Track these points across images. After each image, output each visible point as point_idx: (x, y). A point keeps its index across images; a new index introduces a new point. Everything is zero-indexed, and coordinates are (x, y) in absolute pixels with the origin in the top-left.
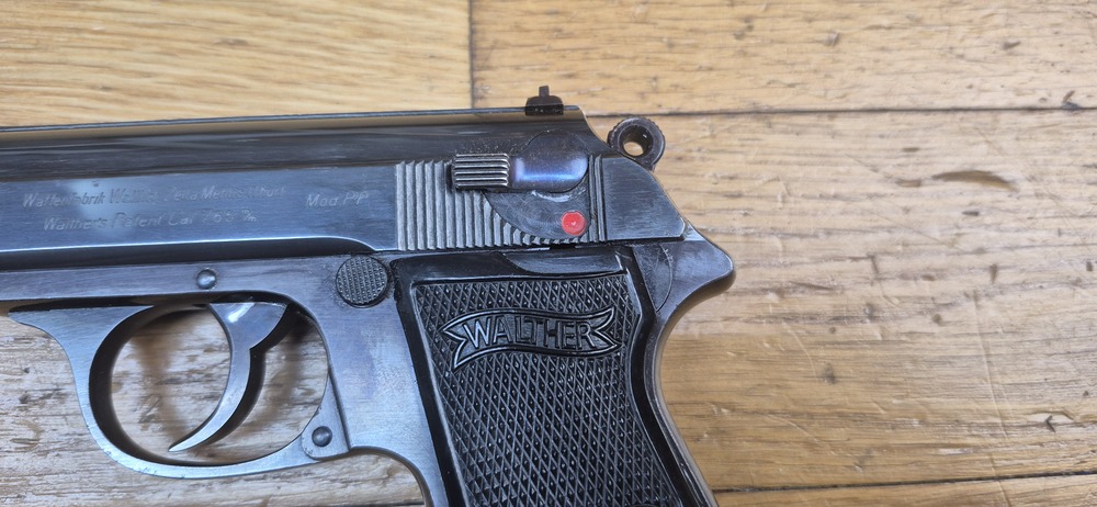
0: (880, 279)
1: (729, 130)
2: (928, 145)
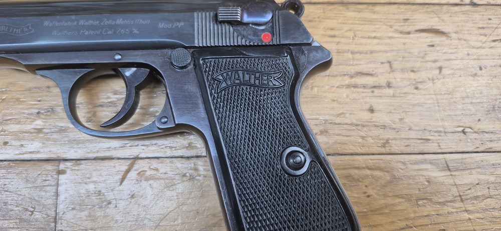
0: (392, 71)
1: (331, 10)
2: (413, 18)
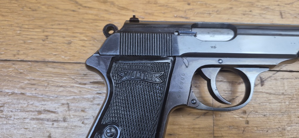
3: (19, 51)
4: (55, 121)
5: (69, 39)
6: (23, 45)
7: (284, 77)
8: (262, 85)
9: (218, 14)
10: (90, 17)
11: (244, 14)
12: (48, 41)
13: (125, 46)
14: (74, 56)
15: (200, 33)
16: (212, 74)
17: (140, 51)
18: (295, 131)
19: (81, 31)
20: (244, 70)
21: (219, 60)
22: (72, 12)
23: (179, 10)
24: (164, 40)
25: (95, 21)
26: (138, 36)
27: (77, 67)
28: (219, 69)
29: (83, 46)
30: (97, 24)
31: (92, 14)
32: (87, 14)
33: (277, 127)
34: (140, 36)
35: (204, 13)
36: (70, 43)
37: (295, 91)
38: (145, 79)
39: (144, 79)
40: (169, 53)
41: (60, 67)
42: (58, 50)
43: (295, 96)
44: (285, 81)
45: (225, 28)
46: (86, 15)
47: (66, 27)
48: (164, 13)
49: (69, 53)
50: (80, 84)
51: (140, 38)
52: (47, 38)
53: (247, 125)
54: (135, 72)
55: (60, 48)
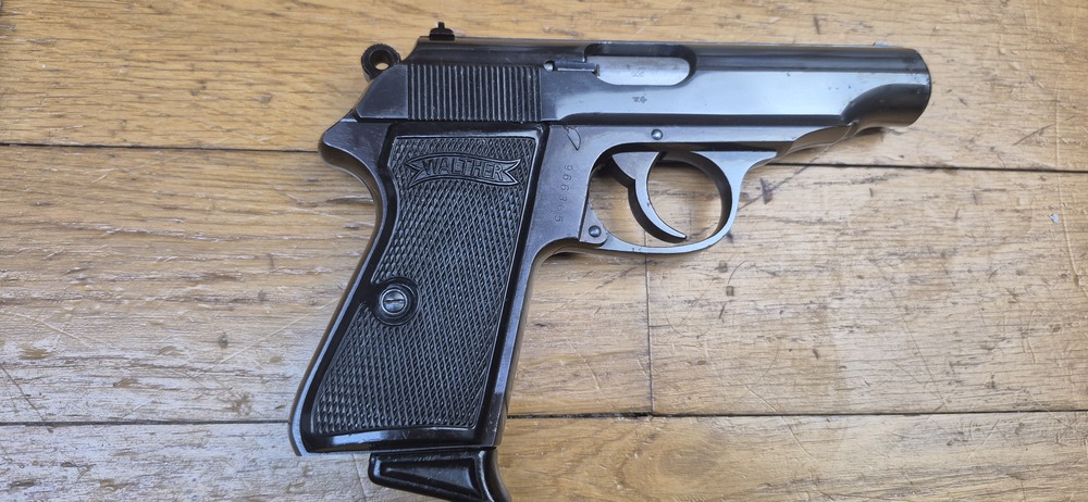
3: (125, 121)
4: (236, 301)
5: (264, 88)
6: (137, 105)
7: (822, 180)
8: (767, 201)
9: (656, 24)
10: (320, 30)
11: (721, 25)
12: (205, 94)
13: (422, 97)
14: (281, 133)
15: (607, 67)
16: (638, 167)
17: (460, 110)
18: (851, 311)
19: (296, 67)
20: (715, 157)
21: (653, 132)
22: (270, 19)
23: (555, 15)
24: (520, 83)
25: (333, 42)
26: (453, 71)
27: (290, 161)
28: (654, 155)
29: (304, 108)
30: (340, 49)
31: (323, 24)
32: (310, 23)
33: (807, 301)
34: (459, 73)
35: (620, 23)
36: (267, 99)
37: (849, 212)
38: (476, 174)
39: (472, 176)
40: (533, 115)
41: (242, 163)
42: (235, 118)
43: (850, 226)
44: (826, 188)
45: (670, 56)
46: (307, 26)
47: (253, 59)
48: (517, 22)
49: (265, 124)
50: (300, 205)
51: (459, 78)
52: (204, 88)
53: (731, 298)
54: (450, 159)
55: (239, 112)
